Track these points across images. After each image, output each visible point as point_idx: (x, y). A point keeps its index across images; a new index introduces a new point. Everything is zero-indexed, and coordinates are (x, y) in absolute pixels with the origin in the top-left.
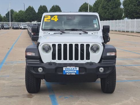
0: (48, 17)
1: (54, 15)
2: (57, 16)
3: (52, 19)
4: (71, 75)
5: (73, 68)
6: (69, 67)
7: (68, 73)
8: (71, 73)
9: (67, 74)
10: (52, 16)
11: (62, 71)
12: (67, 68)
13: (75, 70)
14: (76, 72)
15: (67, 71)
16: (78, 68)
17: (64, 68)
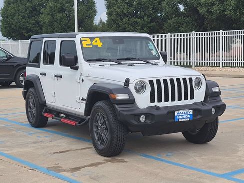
0: (86, 41)
1: (95, 38)
2: (99, 39)
3: (94, 43)
5: (185, 111)
6: (181, 111)
7: (180, 119)
8: (184, 119)
9: (180, 121)
12: (180, 112)
13: (189, 114)
14: (189, 116)
15: (180, 117)
16: (192, 111)
17: (176, 113)
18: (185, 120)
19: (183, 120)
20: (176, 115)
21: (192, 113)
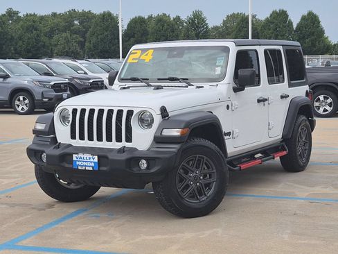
0: (136, 53)
1: (148, 49)
2: (152, 51)
3: (142, 57)
4: (85, 170)
5: (87, 156)
6: (81, 155)
7: (80, 166)
8: (86, 166)
9: (80, 168)
10: (144, 51)
11: (72, 161)
12: (79, 156)
13: (92, 160)
14: (93, 164)
15: (80, 163)
16: (96, 157)
17: (74, 156)
18: (87, 168)
19: (83, 168)
20: (74, 159)
21: (96, 160)
